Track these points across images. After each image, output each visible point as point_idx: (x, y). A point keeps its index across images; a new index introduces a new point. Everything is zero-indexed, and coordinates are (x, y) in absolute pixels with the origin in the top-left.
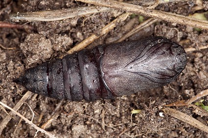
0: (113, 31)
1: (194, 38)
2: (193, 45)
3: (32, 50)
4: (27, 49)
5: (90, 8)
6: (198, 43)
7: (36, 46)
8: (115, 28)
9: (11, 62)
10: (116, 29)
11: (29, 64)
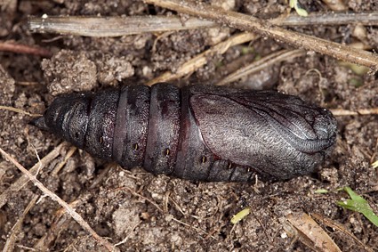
0: (201, 70)
1: (348, 92)
2: (345, 103)
3: (62, 72)
4: (52, 69)
5: (170, 21)
6: (355, 102)
7: (69, 65)
8: (205, 66)
9: (23, 95)
10: (207, 68)
11: (53, 94)
